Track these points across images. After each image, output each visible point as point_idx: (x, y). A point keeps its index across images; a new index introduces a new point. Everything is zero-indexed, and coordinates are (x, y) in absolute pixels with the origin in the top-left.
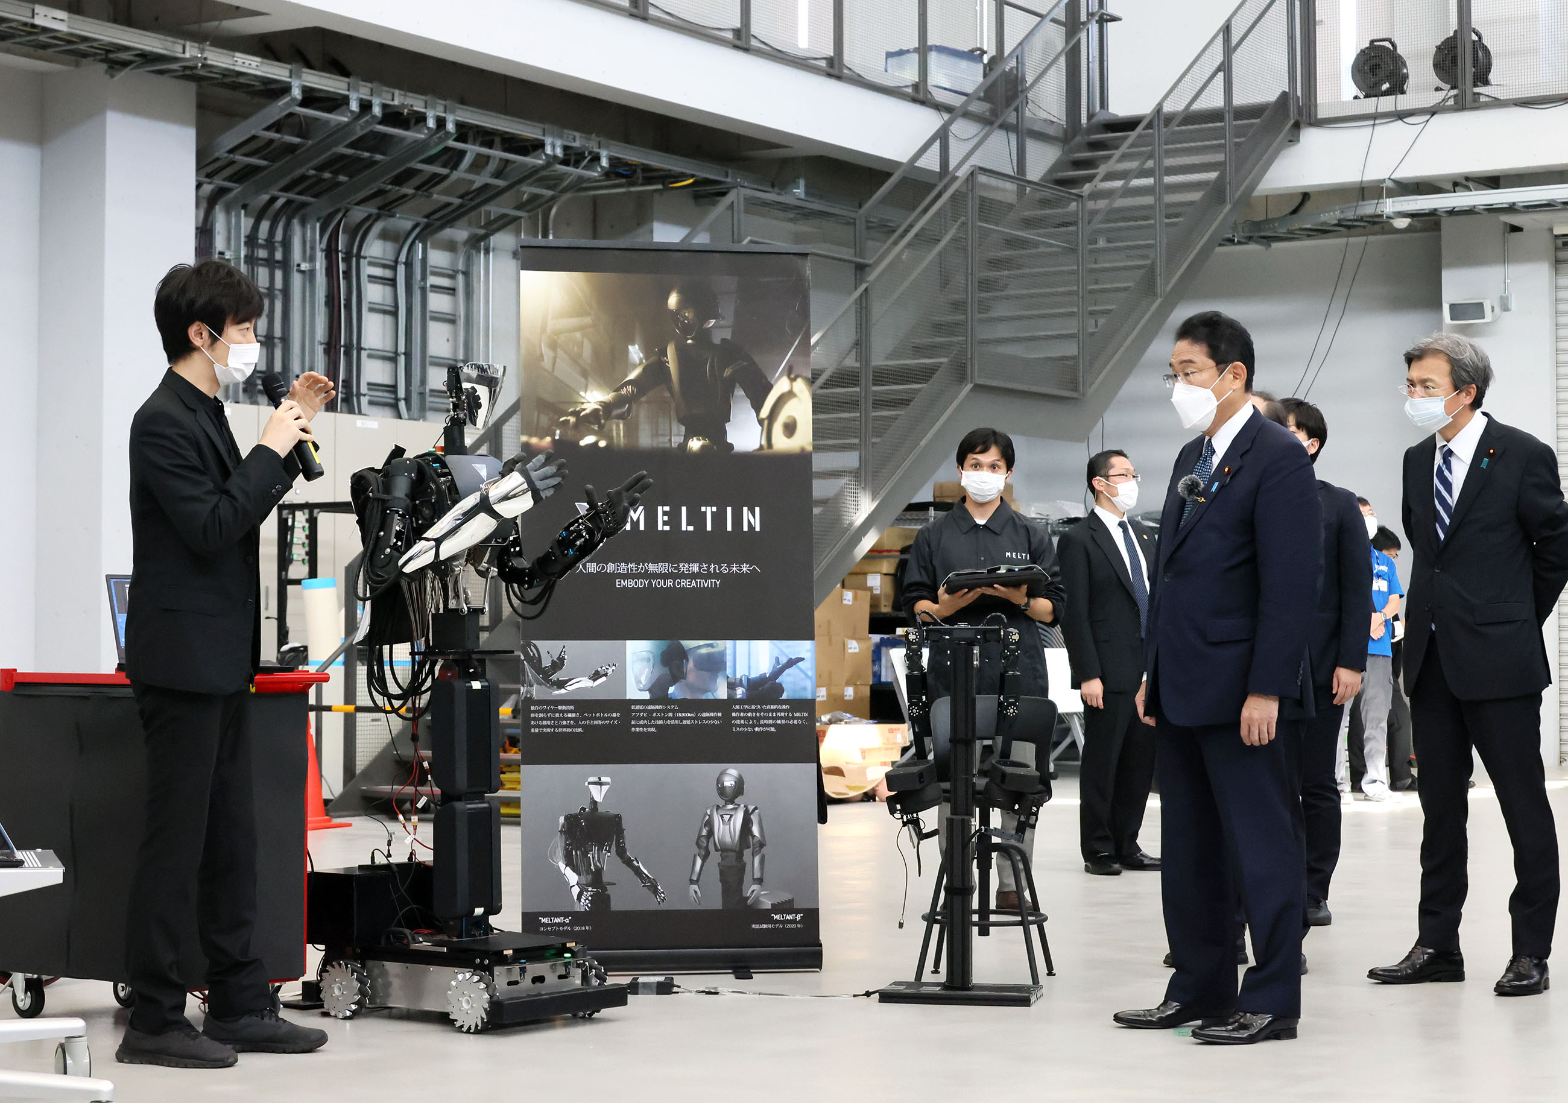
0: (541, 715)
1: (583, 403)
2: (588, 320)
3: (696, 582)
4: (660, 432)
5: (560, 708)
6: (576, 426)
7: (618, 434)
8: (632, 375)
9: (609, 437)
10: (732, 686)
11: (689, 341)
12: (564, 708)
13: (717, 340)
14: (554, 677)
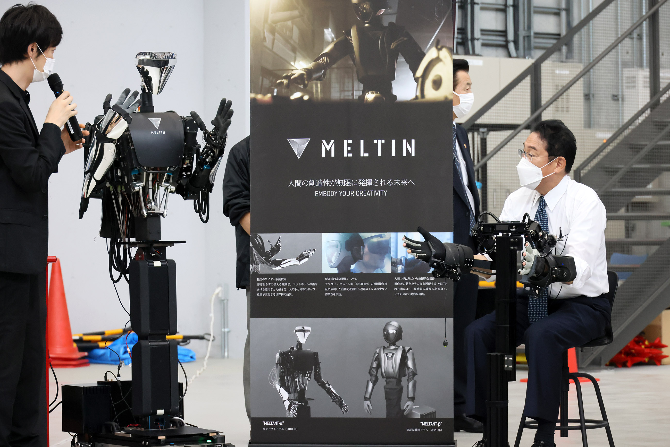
0: (264, 284)
1: (293, 70)
2: (296, 13)
3: (370, 193)
4: (346, 89)
5: (277, 279)
6: (288, 86)
7: (317, 91)
8: (327, 50)
9: (310, 93)
10: (394, 264)
11: (367, 25)
12: (279, 279)
13: (386, 24)
14: (273, 259)
